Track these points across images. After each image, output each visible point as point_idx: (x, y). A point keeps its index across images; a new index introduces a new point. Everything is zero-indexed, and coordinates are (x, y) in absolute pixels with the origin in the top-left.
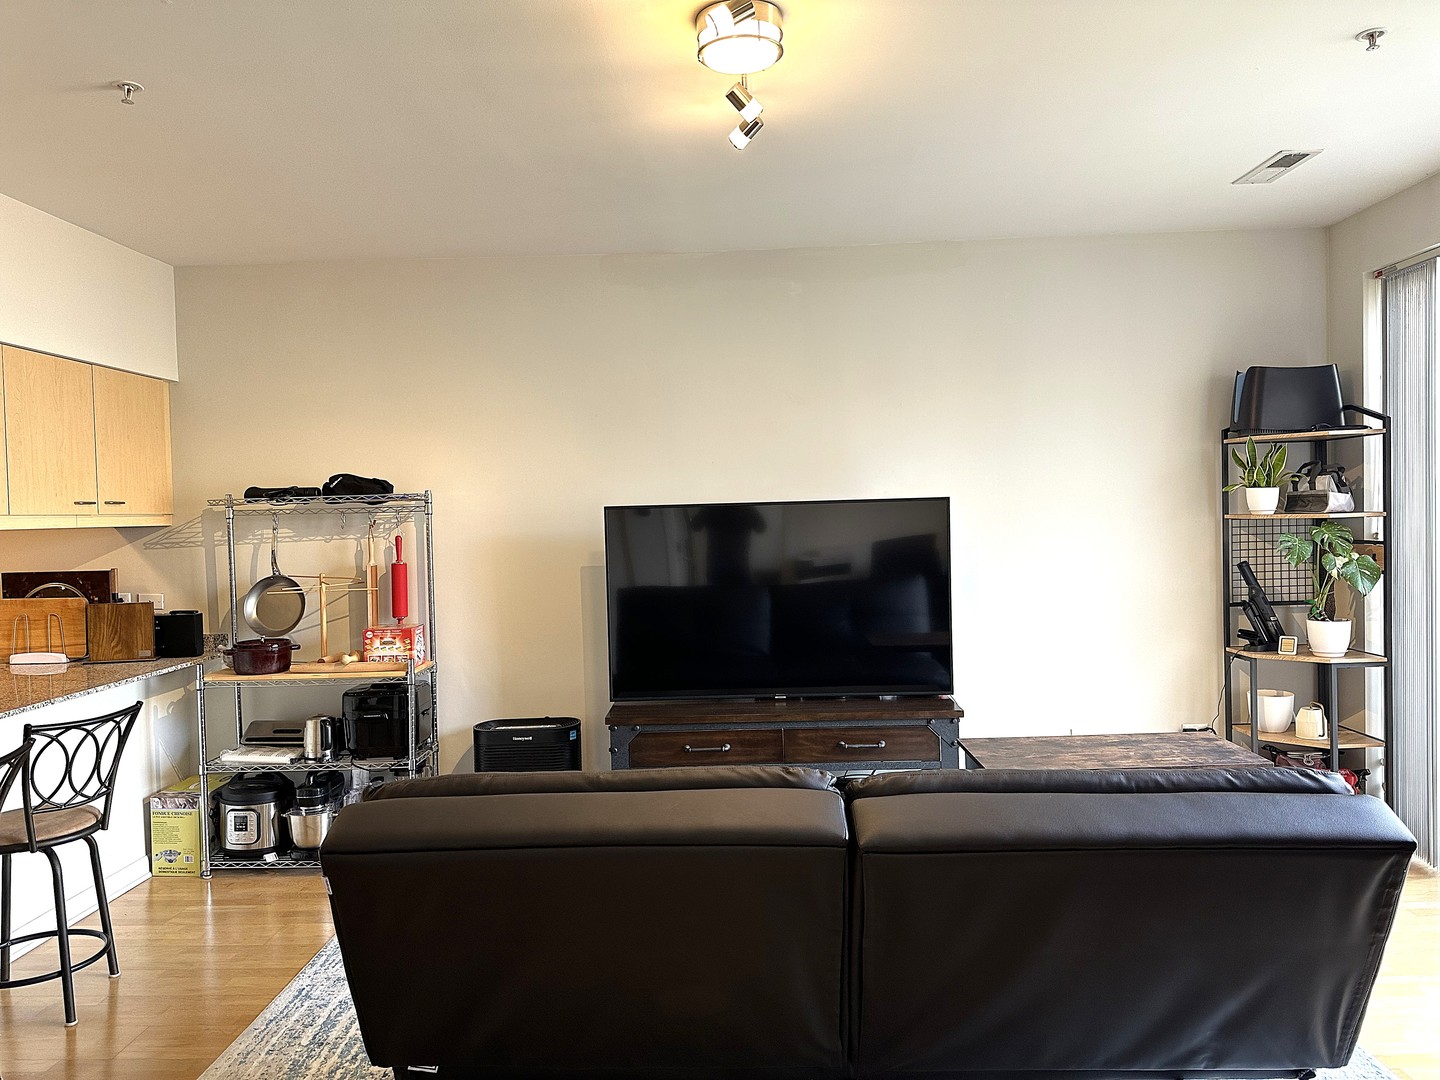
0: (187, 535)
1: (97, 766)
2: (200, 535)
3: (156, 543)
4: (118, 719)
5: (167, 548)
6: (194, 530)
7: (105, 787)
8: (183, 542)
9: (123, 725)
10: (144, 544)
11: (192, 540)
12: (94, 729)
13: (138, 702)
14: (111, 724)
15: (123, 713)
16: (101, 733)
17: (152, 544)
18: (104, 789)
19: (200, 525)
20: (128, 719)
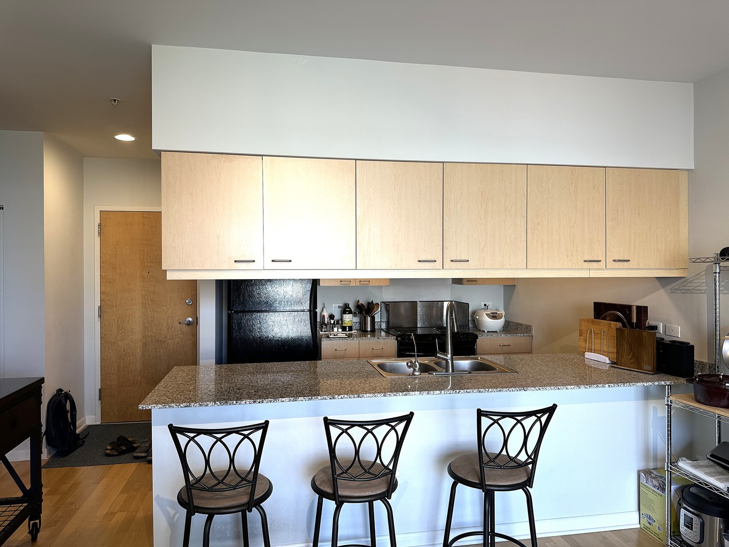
0: (697, 285)
1: (525, 444)
2: (704, 284)
3: (677, 289)
4: (539, 415)
5: (684, 293)
6: (701, 281)
7: (531, 459)
8: (693, 289)
9: (544, 419)
10: (670, 289)
11: (699, 288)
12: (522, 419)
13: (554, 405)
14: (534, 418)
15: (543, 411)
16: (528, 422)
17: (675, 289)
18: (530, 460)
19: (704, 277)
20: (547, 415)
